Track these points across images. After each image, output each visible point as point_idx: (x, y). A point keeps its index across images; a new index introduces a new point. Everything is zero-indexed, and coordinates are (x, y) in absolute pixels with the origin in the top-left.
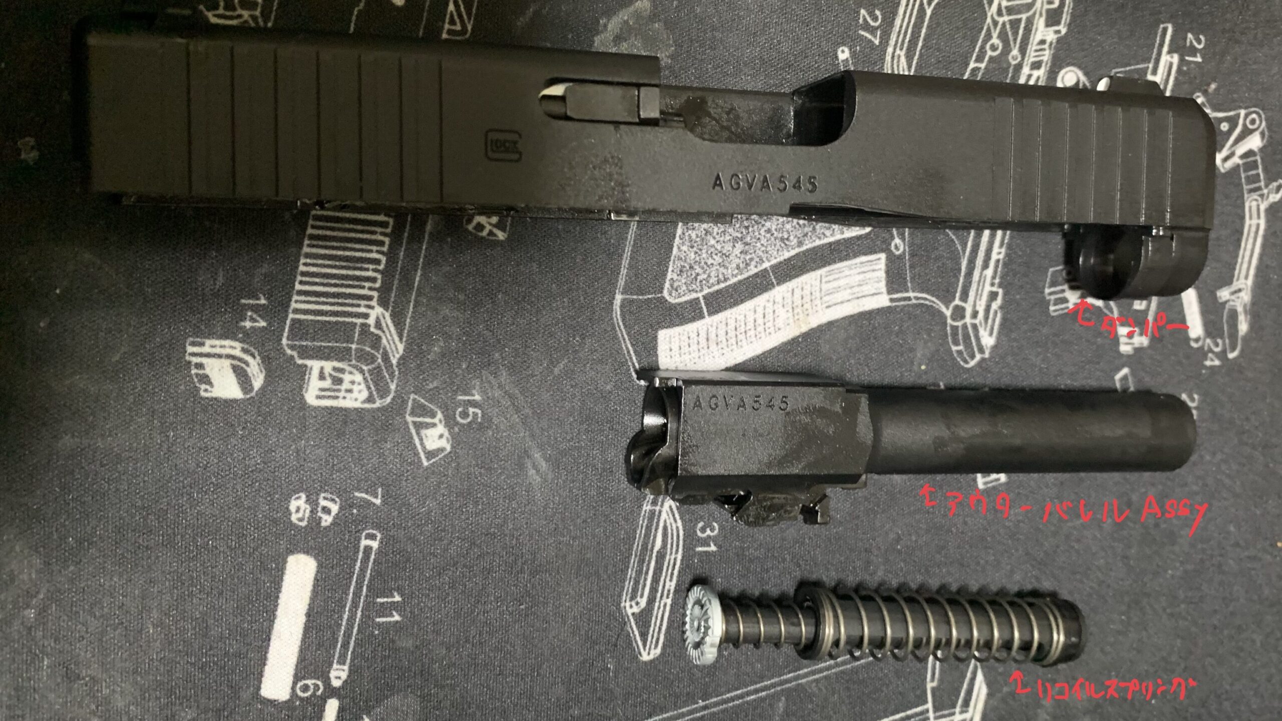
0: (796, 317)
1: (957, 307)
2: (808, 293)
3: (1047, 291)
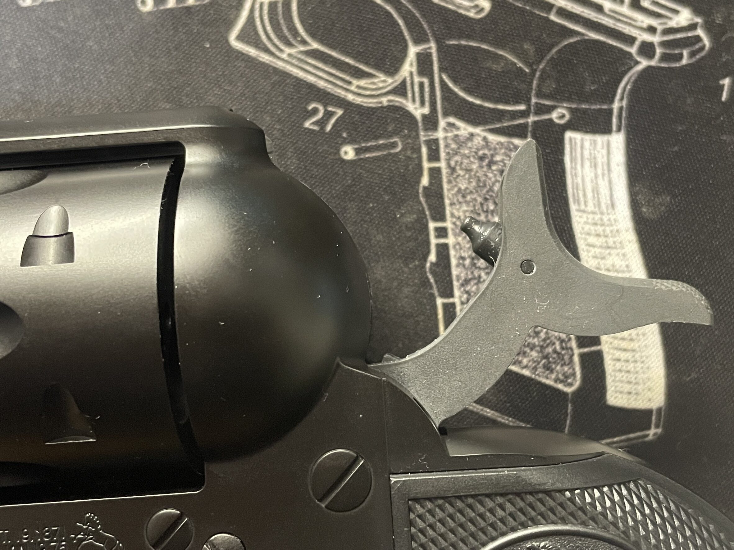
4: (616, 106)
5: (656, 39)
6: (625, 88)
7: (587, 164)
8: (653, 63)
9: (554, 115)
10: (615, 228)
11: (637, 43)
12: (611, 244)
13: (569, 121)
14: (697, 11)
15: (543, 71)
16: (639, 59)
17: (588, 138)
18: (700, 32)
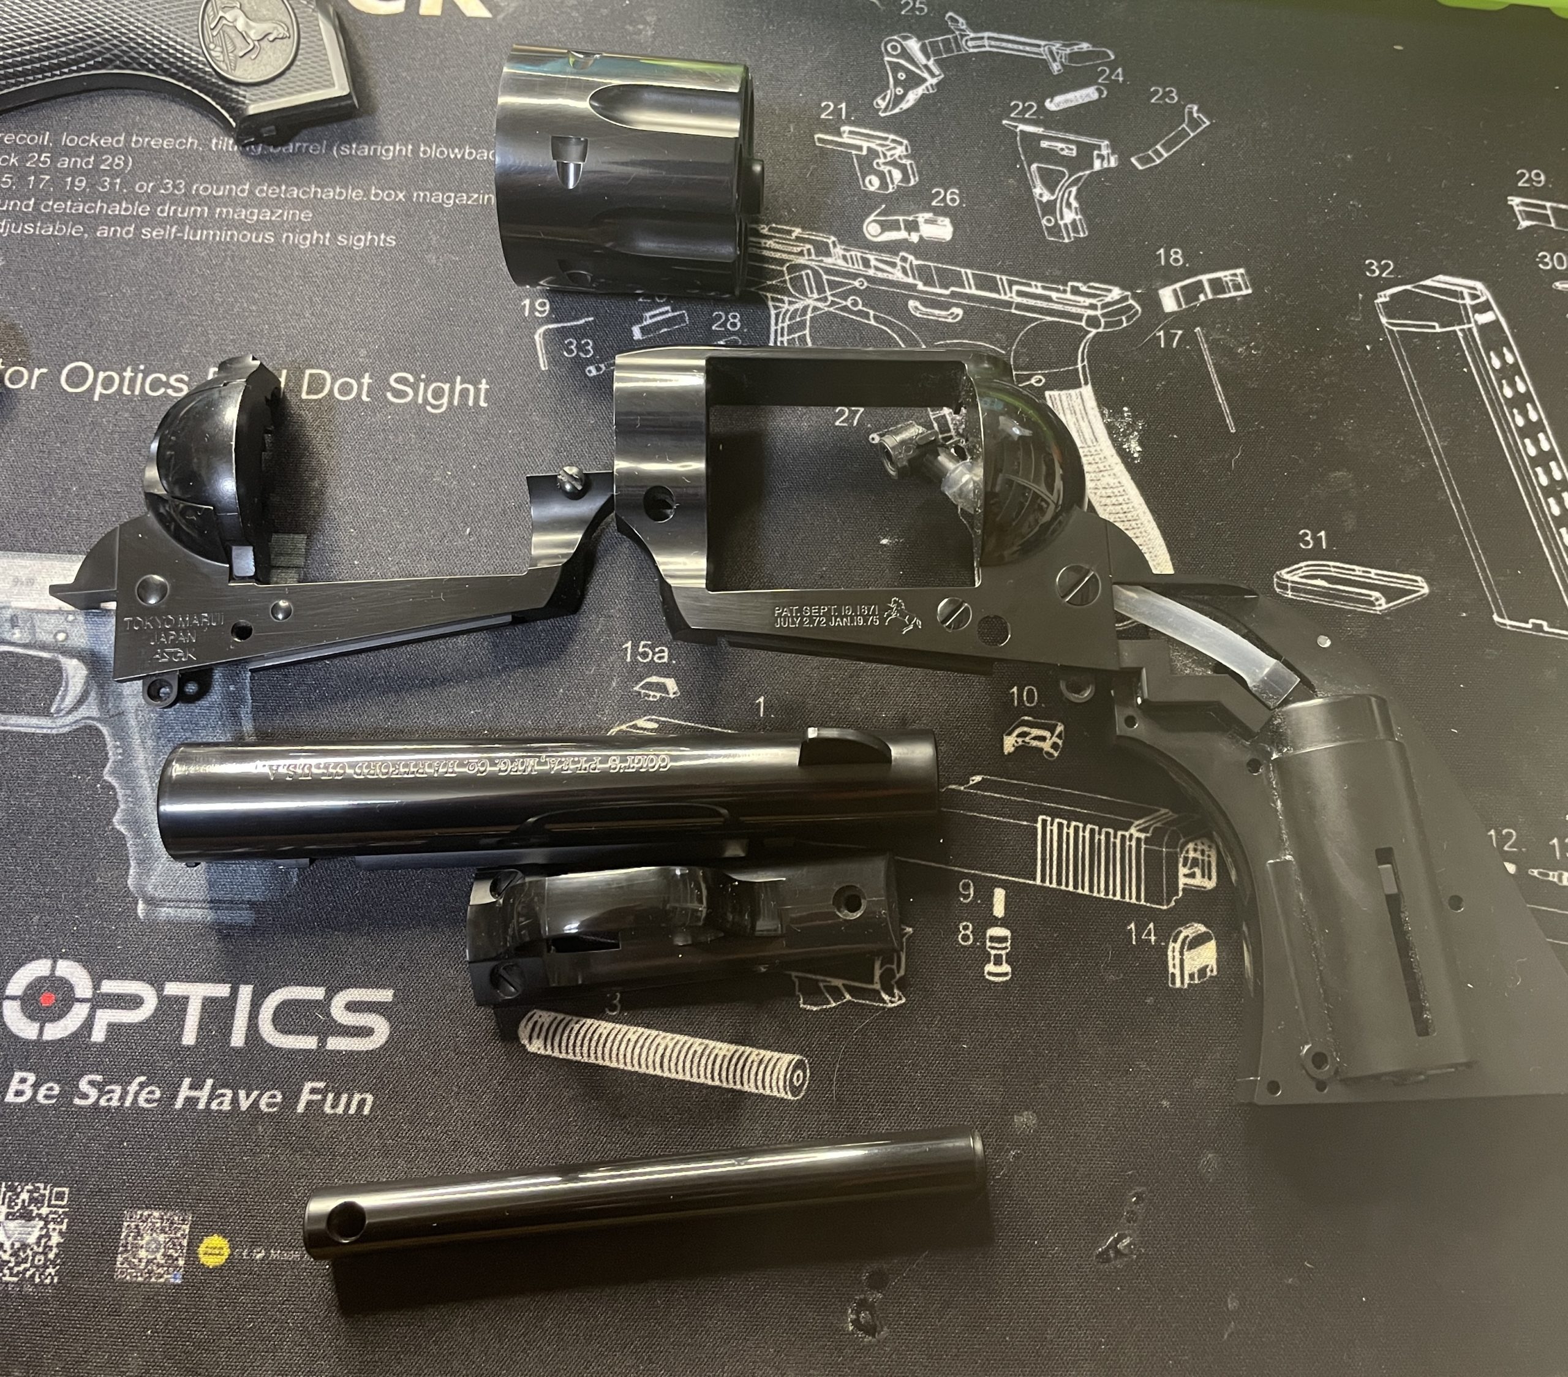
4: (1080, 366)
5: (1099, 313)
6: (1083, 352)
7: (1068, 412)
8: (1100, 330)
9: (1033, 381)
10: (1102, 456)
11: (1085, 318)
12: (1102, 469)
13: (1045, 383)
14: (1123, 288)
15: (1016, 352)
16: (1089, 329)
17: (1064, 393)
18: (1131, 301)
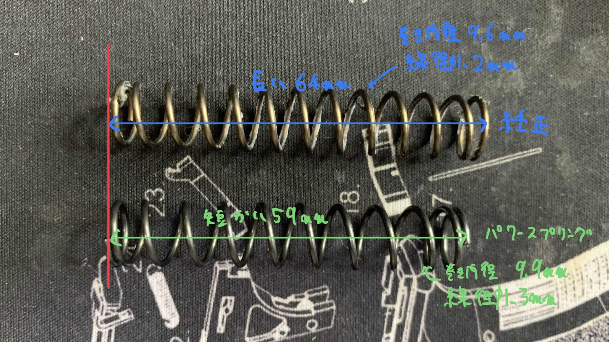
0: (579, 272)
1: (427, 288)
2: (568, 293)
3: (334, 307)
5: (415, 277)
11: (421, 291)
13: (492, 330)
16: (433, 287)
17: (502, 313)
